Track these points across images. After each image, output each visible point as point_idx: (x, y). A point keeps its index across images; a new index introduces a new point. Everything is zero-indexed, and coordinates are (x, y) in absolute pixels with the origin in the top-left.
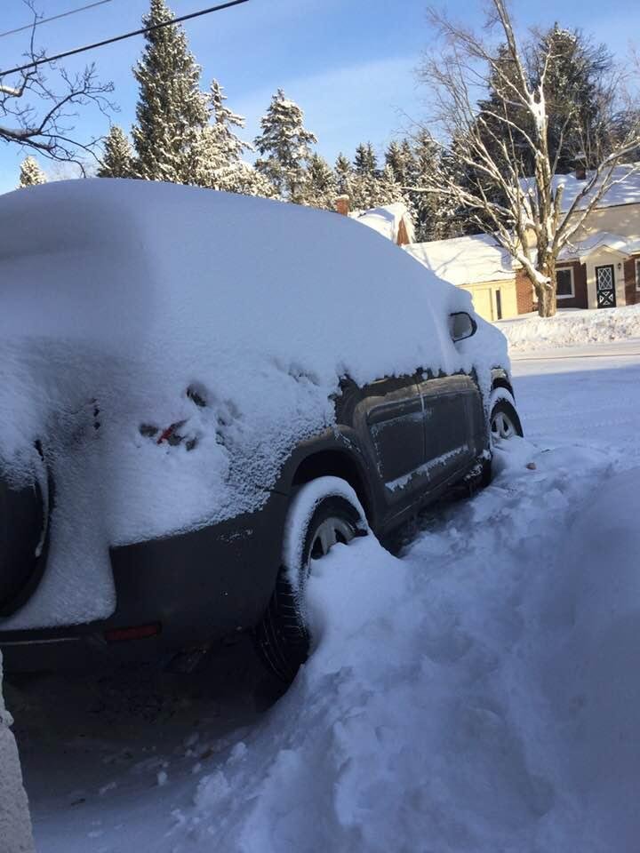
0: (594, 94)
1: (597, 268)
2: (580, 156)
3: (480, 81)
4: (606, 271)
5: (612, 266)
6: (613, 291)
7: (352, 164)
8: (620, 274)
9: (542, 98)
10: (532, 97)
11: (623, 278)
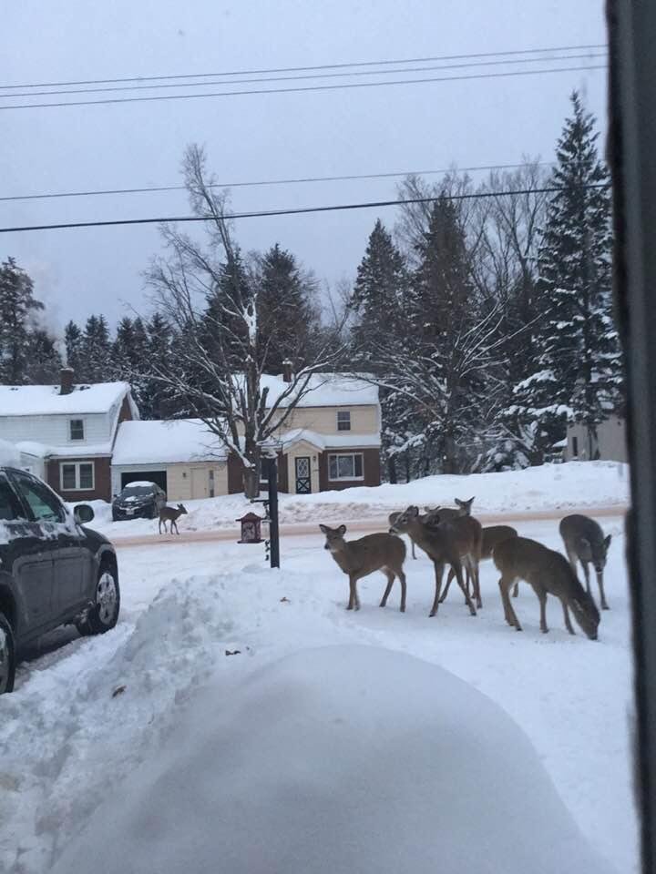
0: (304, 310)
1: (296, 459)
2: (287, 362)
3: (204, 289)
4: (303, 462)
5: (309, 458)
6: (309, 480)
7: (82, 333)
8: (315, 466)
9: (254, 313)
10: (246, 310)
11: (317, 468)
